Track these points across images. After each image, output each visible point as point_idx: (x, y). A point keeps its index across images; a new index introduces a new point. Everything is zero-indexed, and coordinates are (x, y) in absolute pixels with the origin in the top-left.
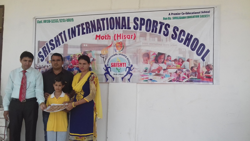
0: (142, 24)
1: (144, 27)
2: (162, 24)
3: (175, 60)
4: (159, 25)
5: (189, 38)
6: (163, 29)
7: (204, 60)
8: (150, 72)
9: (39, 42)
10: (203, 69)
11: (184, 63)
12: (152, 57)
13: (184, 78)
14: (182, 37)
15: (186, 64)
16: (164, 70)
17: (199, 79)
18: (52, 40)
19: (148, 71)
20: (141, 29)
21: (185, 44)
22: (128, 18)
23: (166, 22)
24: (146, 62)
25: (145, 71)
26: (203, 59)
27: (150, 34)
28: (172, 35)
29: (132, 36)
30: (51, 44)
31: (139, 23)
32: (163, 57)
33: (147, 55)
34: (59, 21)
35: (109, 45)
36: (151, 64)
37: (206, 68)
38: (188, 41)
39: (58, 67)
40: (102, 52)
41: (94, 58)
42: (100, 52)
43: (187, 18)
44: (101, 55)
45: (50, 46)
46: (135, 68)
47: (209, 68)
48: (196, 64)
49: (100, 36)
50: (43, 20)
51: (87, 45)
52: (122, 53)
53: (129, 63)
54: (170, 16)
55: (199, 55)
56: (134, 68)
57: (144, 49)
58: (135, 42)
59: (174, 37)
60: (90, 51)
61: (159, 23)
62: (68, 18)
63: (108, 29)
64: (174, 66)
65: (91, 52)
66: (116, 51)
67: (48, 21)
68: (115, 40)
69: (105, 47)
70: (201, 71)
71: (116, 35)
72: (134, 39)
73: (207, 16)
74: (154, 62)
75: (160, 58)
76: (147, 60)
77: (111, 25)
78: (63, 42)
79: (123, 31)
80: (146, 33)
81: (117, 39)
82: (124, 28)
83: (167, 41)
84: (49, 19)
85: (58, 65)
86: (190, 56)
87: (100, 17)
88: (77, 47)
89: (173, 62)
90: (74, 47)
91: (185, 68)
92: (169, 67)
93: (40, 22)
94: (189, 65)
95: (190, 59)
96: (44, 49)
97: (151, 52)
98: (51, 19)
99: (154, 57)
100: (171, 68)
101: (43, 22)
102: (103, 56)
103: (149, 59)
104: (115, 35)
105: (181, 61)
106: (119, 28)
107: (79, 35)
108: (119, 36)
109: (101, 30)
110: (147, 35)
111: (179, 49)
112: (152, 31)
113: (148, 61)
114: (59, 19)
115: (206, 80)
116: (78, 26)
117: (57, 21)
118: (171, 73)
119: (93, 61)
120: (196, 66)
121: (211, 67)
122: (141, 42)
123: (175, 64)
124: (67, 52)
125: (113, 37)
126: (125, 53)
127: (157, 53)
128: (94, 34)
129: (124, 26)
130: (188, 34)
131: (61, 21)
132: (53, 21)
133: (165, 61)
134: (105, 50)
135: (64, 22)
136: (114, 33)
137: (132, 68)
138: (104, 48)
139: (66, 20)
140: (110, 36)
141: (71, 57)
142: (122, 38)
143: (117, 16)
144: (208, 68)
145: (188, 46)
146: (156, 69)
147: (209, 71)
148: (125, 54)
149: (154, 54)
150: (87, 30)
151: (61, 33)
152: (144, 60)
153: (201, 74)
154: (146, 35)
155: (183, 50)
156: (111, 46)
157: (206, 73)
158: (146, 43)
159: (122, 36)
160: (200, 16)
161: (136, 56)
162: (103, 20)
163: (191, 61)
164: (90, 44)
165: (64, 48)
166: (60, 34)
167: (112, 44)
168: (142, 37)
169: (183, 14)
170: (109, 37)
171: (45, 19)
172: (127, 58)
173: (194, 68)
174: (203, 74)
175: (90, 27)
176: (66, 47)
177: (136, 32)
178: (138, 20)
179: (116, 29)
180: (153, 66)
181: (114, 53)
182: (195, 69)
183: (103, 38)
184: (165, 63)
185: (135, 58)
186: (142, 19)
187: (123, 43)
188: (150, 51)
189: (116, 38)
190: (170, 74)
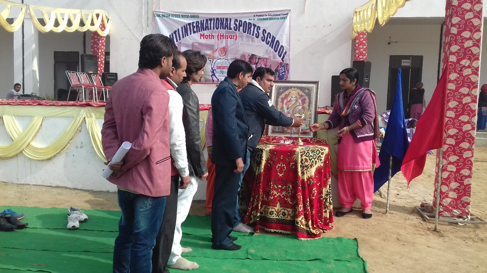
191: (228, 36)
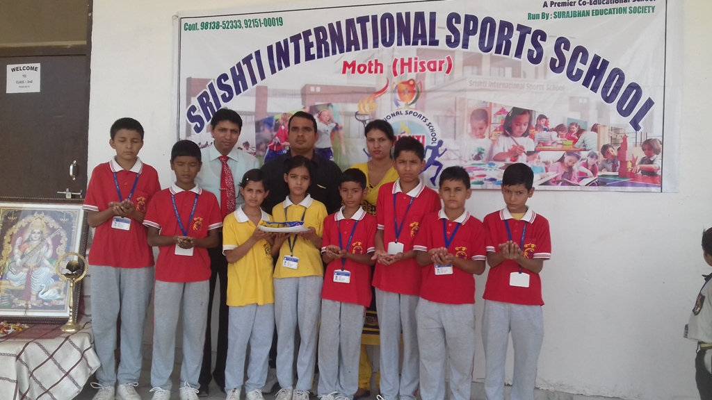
0: (468, 33)
1: (474, 40)
2: (524, 30)
3: (559, 129)
4: (516, 35)
5: (598, 68)
6: (528, 45)
7: (637, 127)
8: (489, 159)
9: (189, 80)
10: (635, 152)
11: (583, 136)
12: (497, 121)
13: (582, 176)
14: (578, 65)
15: (589, 137)
16: (529, 153)
17: (624, 177)
18: (225, 77)
19: (484, 156)
20: (465, 46)
21: (586, 84)
22: (433, 15)
23: (535, 25)
24: (479, 132)
25: (478, 158)
26: (635, 124)
27: (492, 57)
28: (553, 61)
29: (441, 62)
30: (222, 87)
31: (460, 27)
32: (525, 119)
33: (482, 115)
34: (243, 25)
35: (378, 89)
36: (493, 138)
37: (643, 150)
38: (594, 77)
39: (304, 145)
40: (359, 107)
41: (337, 124)
42: (353, 108)
43: (593, 15)
44: (356, 114)
45: (220, 93)
46: (451, 150)
47: (650, 147)
48: (615, 139)
49: (353, 64)
50: (199, 21)
51: (318, 90)
52: (416, 109)
53: (434, 135)
54: (546, 10)
55: (625, 113)
56: (446, 150)
57: (476, 99)
58: (450, 79)
59: (557, 65)
60: (329, 105)
61: (515, 28)
62: (267, 16)
63: (376, 45)
64: (555, 144)
65: (330, 107)
66: (397, 105)
67: (212, 25)
68: (395, 74)
69: (368, 93)
70: (628, 158)
71: (399, 63)
72: (448, 72)
73: (647, 8)
74: (501, 133)
75: (518, 123)
76: (481, 129)
77: (384, 35)
78: (254, 81)
79: (418, 50)
80: (481, 55)
81: (402, 72)
82: (420, 41)
83: (536, 76)
84: (216, 19)
85: (305, 141)
86: (600, 116)
87: (355, 14)
88: (293, 94)
89: (555, 134)
90: (284, 94)
91: (585, 150)
92: (542, 146)
93: (192, 27)
94: (596, 142)
95: (601, 123)
96: (204, 98)
97: (493, 105)
98: (221, 20)
99: (502, 120)
100: (549, 150)
101: (199, 27)
102: (362, 118)
103: (487, 125)
104: (396, 60)
105: (575, 130)
106: (408, 43)
107: (297, 61)
108: (406, 64)
109: (357, 49)
110: (484, 60)
111: (571, 98)
112: (498, 51)
113: (484, 129)
114: (242, 18)
115: (643, 180)
116: (295, 39)
117: (238, 24)
118: (546, 163)
119: (336, 132)
120: (616, 144)
121: (656, 146)
122: (465, 79)
123: (559, 139)
124: (266, 107)
125: (389, 66)
126: (423, 109)
127: (509, 110)
128: (337, 59)
129: (420, 38)
130: (597, 58)
131: (249, 23)
132: (227, 25)
133: (531, 131)
134: (368, 102)
135: (257, 26)
136: (393, 57)
137: (441, 150)
138: (365, 95)
139: (262, 21)
140: (381, 65)
141: (277, 120)
142: (416, 71)
143: (403, 9)
144: (649, 150)
145: (594, 89)
146: (506, 151)
147: (650, 156)
148: (423, 111)
149: (502, 111)
150: (319, 49)
151: (250, 57)
152: (474, 129)
153: (629, 165)
154: (481, 62)
155: (581, 101)
156: (383, 91)
157: (643, 161)
158: (481, 82)
159: (416, 63)
160: (628, 10)
161: (453, 119)
162: (362, 20)
163: (601, 130)
164: (327, 87)
165: (257, 96)
166: (247, 60)
167: (387, 86)
168: (470, 68)
169: (581, 3)
170: (379, 67)
171: (205, 20)
172: (427, 122)
173: (610, 149)
174: (633, 165)
175: (329, 40)
176: (262, 95)
177: (454, 51)
178: (458, 21)
179: (399, 44)
180: (498, 144)
181: (392, 110)
182: (614, 151)
183: (362, 68)
184: (532, 137)
185: (451, 122)
186: (470, 18)
187: (417, 82)
188: (491, 104)
189: (398, 69)
190: (543, 166)
191: (425, 65)
